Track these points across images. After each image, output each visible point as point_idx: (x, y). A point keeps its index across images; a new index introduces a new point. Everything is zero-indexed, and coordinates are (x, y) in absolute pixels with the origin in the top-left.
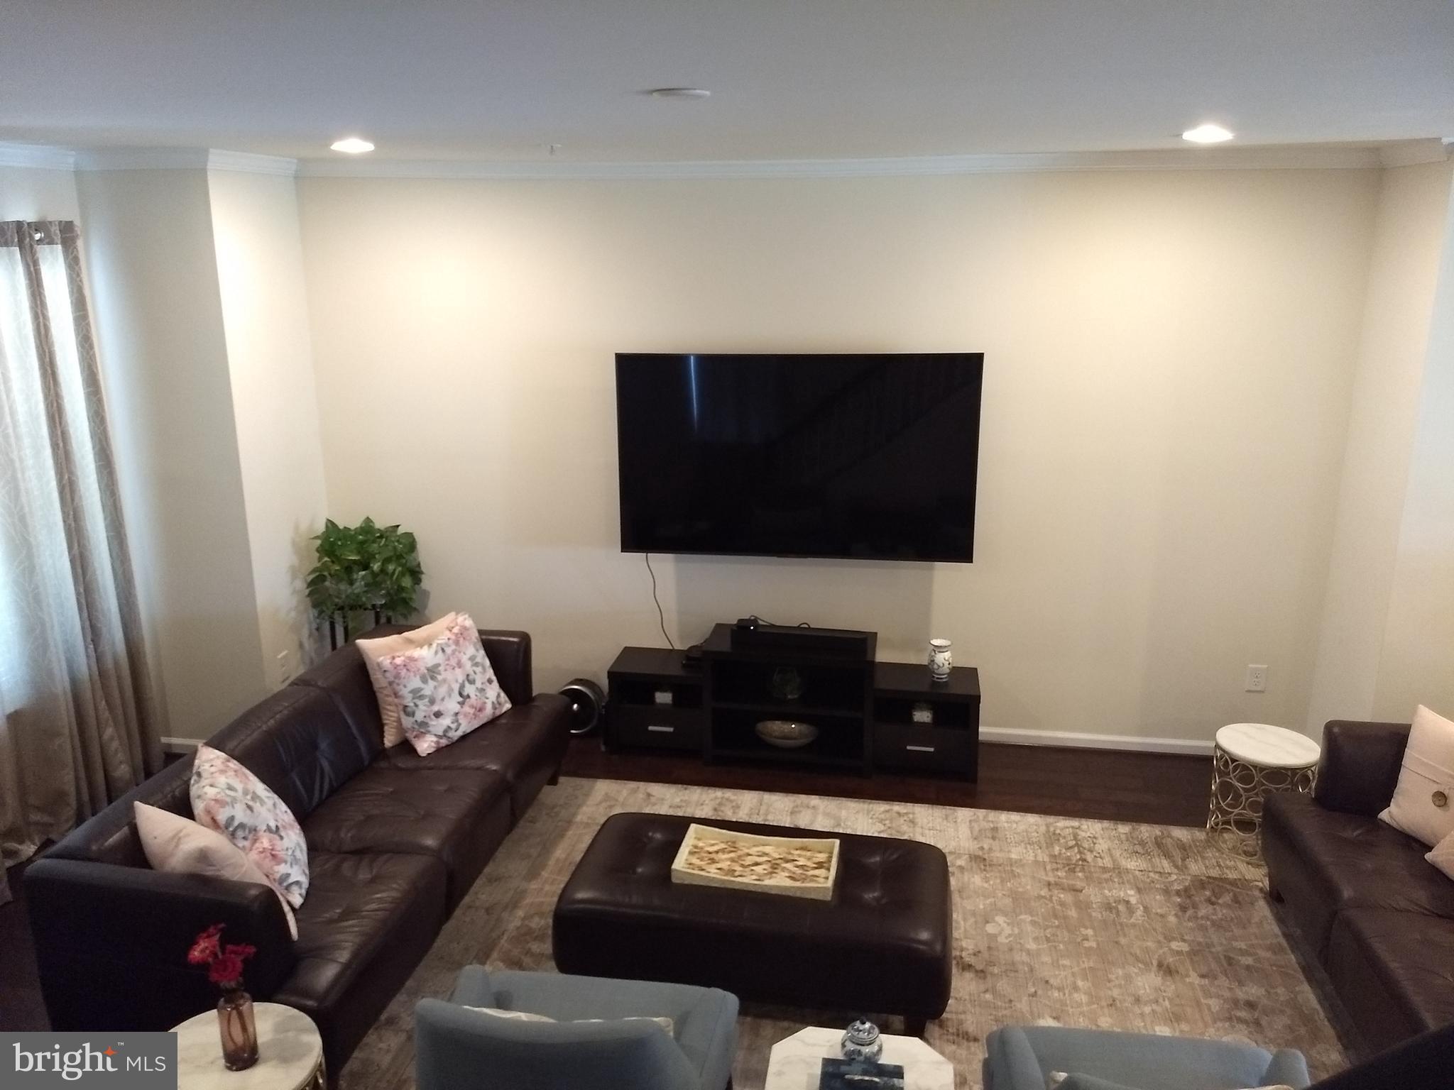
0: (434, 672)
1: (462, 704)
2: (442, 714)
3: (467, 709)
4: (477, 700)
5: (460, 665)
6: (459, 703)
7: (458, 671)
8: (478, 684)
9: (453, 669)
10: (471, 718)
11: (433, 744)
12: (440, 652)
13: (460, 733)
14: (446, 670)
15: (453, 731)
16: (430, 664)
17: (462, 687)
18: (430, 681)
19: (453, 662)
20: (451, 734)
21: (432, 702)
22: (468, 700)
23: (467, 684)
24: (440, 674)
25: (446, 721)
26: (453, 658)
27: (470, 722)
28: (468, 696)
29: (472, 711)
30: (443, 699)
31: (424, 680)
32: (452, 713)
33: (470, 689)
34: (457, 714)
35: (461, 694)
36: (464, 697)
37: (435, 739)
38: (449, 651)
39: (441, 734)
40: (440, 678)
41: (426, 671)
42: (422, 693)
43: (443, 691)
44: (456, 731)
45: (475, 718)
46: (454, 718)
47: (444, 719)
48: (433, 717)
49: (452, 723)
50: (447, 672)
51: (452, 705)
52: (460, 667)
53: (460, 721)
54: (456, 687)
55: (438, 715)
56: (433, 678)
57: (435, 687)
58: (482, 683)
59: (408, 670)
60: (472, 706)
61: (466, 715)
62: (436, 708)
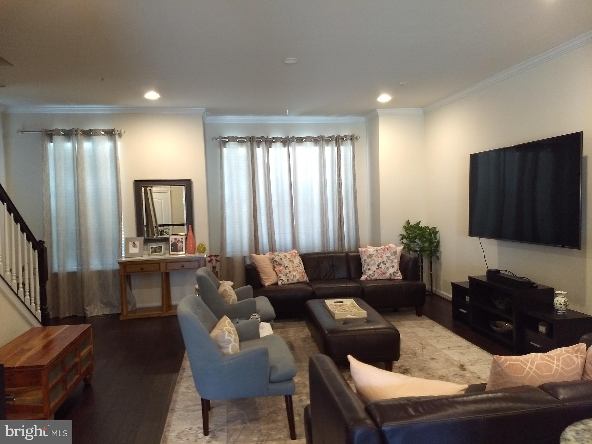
0: (371, 256)
1: (377, 269)
2: (370, 270)
3: (378, 271)
4: (384, 270)
5: (381, 257)
6: (376, 268)
7: (380, 259)
8: (387, 266)
9: (378, 257)
10: (380, 275)
11: (365, 278)
12: (376, 251)
13: (374, 278)
14: (375, 257)
15: (372, 276)
16: (371, 253)
17: (380, 264)
18: (369, 258)
19: (379, 255)
20: (371, 277)
21: (368, 265)
22: (380, 269)
23: (382, 264)
24: (373, 257)
25: (371, 272)
26: (380, 254)
27: (378, 276)
28: (381, 268)
29: (380, 273)
30: (372, 265)
31: (368, 258)
32: (373, 270)
33: (382, 265)
34: (375, 271)
35: (378, 266)
36: (379, 267)
37: (366, 276)
38: (379, 252)
39: (368, 276)
40: (372, 258)
41: (369, 255)
42: (366, 261)
43: (372, 262)
44: (373, 276)
45: (381, 275)
46: (373, 272)
47: (370, 271)
48: (367, 269)
49: (372, 273)
50: (375, 258)
51: (374, 268)
52: (381, 258)
53: (375, 274)
54: (377, 263)
55: (369, 269)
56: (370, 258)
57: (370, 261)
58: (389, 266)
59: (364, 253)
60: (381, 271)
61: (378, 273)
62: (369, 267)
